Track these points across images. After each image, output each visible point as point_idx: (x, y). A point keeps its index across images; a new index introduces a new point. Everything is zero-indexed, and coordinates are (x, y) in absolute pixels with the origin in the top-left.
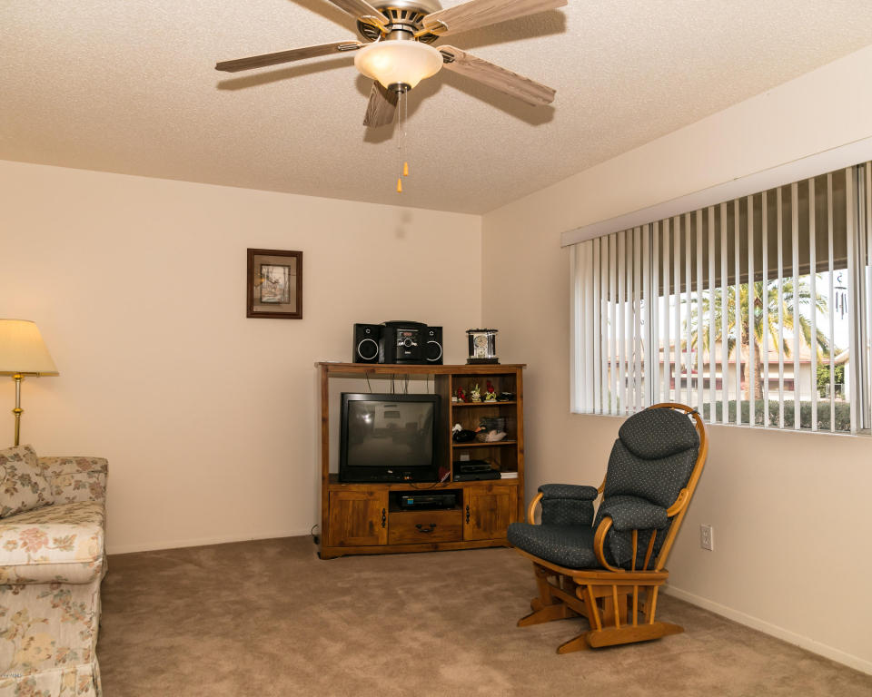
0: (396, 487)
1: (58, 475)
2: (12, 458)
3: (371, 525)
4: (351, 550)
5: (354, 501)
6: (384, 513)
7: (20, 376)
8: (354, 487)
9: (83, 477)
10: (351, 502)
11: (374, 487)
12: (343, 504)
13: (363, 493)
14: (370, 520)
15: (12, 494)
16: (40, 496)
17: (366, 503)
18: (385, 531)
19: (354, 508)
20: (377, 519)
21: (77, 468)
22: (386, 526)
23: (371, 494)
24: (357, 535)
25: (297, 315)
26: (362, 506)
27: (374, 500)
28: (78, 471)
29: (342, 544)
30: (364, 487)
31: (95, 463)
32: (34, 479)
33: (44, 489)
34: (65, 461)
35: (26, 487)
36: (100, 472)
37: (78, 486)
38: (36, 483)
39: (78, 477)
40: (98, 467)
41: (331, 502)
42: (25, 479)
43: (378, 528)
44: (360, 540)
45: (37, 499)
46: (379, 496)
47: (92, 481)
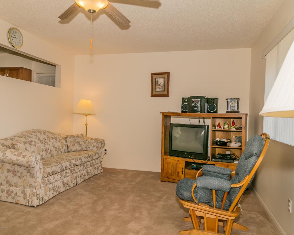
0: (188, 160)
1: (89, 142)
2: (76, 137)
3: (178, 173)
4: (171, 180)
5: (172, 163)
6: (183, 169)
7: (87, 115)
8: (172, 158)
9: (95, 144)
10: (171, 163)
11: (179, 159)
12: (168, 163)
13: (176, 160)
14: (178, 170)
15: (74, 146)
16: (82, 148)
17: (177, 164)
18: (183, 176)
19: (172, 165)
20: (180, 171)
21: (94, 141)
22: (184, 174)
23: (178, 161)
24: (173, 175)
25: (167, 95)
26: (175, 165)
27: (180, 163)
28: (94, 142)
29: (168, 178)
30: (176, 158)
31: (99, 140)
32: (81, 143)
33: (83, 146)
34: (92, 139)
35: (78, 145)
36: (100, 143)
37: (94, 146)
38: (81, 144)
39: (94, 144)
40: (99, 142)
41: (164, 162)
42: (78, 143)
43: (181, 174)
44: (174, 177)
45: (81, 148)
46: (181, 162)
47: (97, 145)
